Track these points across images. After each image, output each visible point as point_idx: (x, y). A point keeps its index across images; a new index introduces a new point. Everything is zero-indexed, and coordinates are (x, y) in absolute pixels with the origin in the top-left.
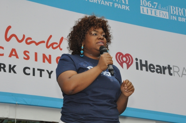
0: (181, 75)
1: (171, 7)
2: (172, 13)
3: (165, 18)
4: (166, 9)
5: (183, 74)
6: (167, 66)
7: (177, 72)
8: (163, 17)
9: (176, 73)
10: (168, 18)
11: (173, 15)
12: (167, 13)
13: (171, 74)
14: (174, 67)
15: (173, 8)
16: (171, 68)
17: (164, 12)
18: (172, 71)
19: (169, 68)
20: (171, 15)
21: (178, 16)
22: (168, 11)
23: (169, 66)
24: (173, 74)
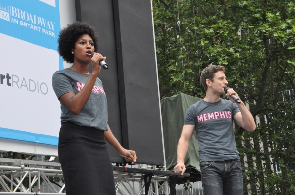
0: (20, 86)
1: (13, 8)
2: (13, 15)
3: (6, 19)
4: (7, 9)
5: (22, 85)
6: (6, 75)
7: (16, 82)
8: (4, 18)
9: (15, 84)
10: (9, 20)
11: (14, 17)
12: (8, 14)
13: (9, 84)
14: (14, 77)
15: (14, 10)
16: (10, 78)
17: (5, 13)
18: (11, 81)
19: (8, 77)
20: (12, 17)
21: (19, 20)
22: (9, 12)
23: (8, 75)
24: (12, 85)
